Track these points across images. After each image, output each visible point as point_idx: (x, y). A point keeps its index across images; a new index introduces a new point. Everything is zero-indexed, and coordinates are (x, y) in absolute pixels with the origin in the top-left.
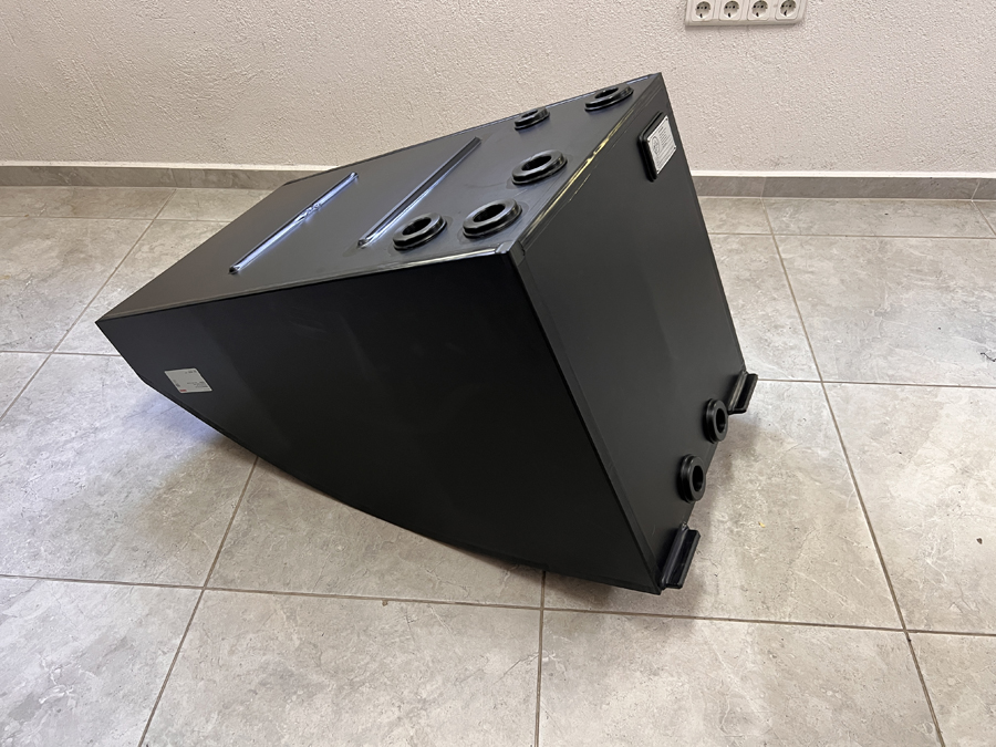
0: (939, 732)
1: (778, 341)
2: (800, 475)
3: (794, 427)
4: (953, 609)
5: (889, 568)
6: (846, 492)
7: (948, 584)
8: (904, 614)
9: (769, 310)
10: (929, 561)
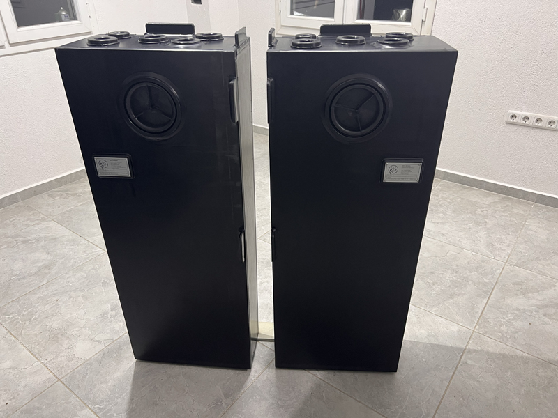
0: (462, 355)
1: (498, 246)
2: (470, 282)
3: (481, 270)
4: (500, 334)
5: (483, 315)
6: (486, 292)
7: (504, 328)
8: (477, 327)
9: (503, 237)
10: (502, 320)
